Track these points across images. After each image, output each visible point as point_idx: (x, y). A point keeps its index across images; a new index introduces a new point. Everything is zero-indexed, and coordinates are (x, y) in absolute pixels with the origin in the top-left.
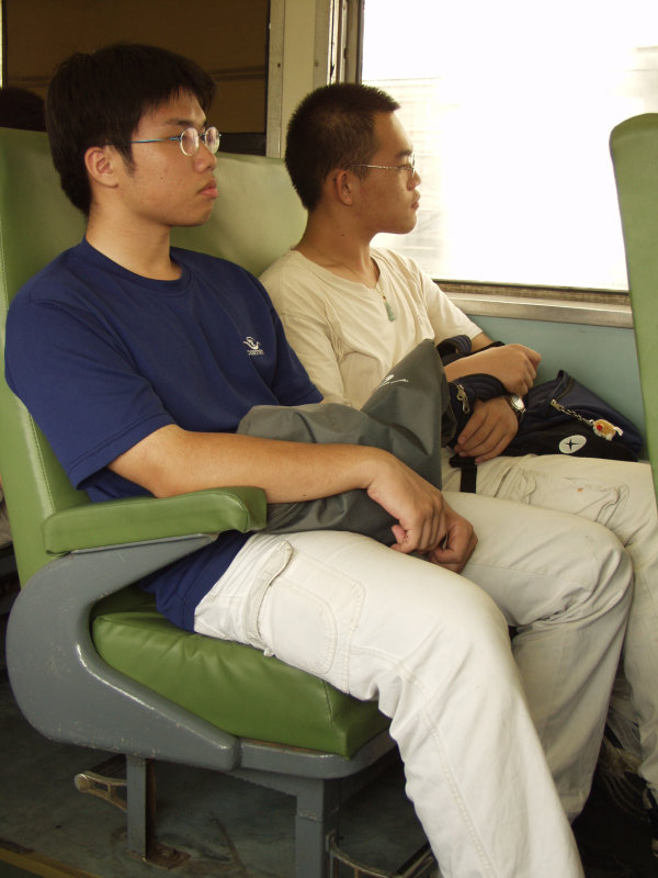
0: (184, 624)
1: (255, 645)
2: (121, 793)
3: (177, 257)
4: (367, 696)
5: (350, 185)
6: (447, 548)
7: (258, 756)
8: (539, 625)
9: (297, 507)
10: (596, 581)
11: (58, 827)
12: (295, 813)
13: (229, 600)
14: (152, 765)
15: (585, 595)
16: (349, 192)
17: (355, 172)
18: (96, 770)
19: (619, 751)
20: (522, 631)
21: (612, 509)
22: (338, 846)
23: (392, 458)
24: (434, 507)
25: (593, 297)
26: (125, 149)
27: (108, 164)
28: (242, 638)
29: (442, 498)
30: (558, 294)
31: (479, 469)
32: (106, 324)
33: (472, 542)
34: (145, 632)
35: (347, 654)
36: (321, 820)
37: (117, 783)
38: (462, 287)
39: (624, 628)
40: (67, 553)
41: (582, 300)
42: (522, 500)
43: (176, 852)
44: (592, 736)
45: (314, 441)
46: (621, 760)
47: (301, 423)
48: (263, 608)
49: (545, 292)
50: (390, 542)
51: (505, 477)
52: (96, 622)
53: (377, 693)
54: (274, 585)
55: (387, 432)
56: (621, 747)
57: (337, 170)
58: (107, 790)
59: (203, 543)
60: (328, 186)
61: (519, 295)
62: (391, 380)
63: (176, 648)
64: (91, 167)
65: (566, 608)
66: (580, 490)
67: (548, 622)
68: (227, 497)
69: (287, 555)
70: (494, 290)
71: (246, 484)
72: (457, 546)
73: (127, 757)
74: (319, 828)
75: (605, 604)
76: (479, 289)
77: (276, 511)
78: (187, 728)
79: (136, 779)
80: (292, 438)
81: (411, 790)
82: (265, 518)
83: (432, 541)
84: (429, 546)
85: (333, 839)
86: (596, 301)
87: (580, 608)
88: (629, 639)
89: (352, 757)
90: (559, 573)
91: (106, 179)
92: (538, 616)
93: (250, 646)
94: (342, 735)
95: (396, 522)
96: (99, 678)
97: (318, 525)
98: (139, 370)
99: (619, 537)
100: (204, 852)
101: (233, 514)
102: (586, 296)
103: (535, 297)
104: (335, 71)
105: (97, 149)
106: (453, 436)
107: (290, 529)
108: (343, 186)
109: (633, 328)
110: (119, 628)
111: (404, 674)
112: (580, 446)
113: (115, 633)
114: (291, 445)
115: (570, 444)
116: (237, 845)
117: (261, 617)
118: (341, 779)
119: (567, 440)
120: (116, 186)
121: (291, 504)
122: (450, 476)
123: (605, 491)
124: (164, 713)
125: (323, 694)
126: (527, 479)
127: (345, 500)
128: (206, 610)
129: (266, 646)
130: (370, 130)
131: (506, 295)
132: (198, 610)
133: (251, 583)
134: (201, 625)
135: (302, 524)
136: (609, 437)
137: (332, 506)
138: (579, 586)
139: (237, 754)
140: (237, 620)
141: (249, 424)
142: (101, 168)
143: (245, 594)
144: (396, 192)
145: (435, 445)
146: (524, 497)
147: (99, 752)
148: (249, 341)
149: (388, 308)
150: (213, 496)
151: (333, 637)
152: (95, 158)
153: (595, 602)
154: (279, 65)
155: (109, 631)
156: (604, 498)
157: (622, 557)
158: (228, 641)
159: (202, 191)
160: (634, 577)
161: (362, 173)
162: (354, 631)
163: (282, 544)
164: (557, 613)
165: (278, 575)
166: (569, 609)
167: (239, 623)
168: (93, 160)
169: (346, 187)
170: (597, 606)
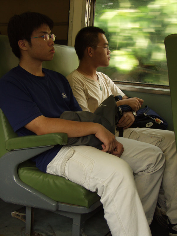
0: (44, 170)
1: (63, 176)
2: (24, 217)
3: (44, 71)
4: (94, 191)
6: (116, 151)
7: (63, 207)
8: (140, 173)
9: (76, 139)
10: (156, 162)
11: (6, 227)
12: (73, 223)
13: (56, 164)
14: (33, 209)
15: (153, 165)
17: (93, 48)
18: (17, 211)
19: (160, 209)
20: (135, 175)
21: (160, 142)
22: (84, 232)
24: (113, 140)
26: (29, 40)
28: (60, 174)
29: (115, 137)
31: (124, 131)
33: (123, 150)
34: (33, 172)
35: (89, 179)
36: (80, 225)
37: (23, 215)
38: (120, 83)
39: (162, 176)
40: (12, 150)
43: (39, 234)
44: (154, 204)
46: (161, 211)
47: (77, 116)
48: (66, 166)
50: (101, 149)
51: (131, 133)
52: (19, 170)
53: (97, 190)
54: (69, 160)
55: (101, 119)
56: (161, 208)
57: (88, 47)
58: (20, 216)
59: (50, 148)
62: (102, 105)
63: (41, 177)
64: (20, 45)
66: (151, 137)
67: (142, 172)
68: (57, 136)
70: (128, 84)
71: (62, 132)
72: (119, 150)
73: (26, 207)
74: (79, 227)
75: (158, 168)
76: (124, 83)
77: (70, 140)
78: (44, 199)
79: (28, 213)
80: (75, 120)
81: (106, 216)
82: (67, 142)
83: (112, 149)
84: (111, 150)
85: (83, 231)
86: (156, 87)
87: (151, 169)
89: (89, 207)
90: (146, 159)
91: (24, 48)
92: (140, 171)
93: (62, 177)
94: (87, 201)
95: (103, 143)
96: (19, 185)
97: (81, 144)
98: (34, 101)
99: (162, 150)
100: (46, 234)
101: (58, 140)
102: (153, 86)
104: (87, 24)
105: (21, 40)
106: (117, 121)
107: (73, 145)
110: (25, 171)
111: (105, 184)
112: (151, 125)
113: (24, 173)
114: (75, 122)
115: (149, 125)
116: (55, 232)
117: (65, 168)
118: (86, 214)
119: (148, 124)
120: (27, 50)
121: (74, 138)
122: (116, 132)
123: (158, 137)
124: (37, 195)
125: (82, 190)
126: (137, 134)
127: (89, 137)
128: (50, 167)
129: (66, 177)
131: (131, 85)
132: (48, 166)
133: (63, 159)
134: (49, 171)
135: (77, 143)
136: (159, 123)
137: (85, 139)
139: (57, 206)
140: (58, 169)
141: (63, 116)
143: (61, 162)
144: (104, 55)
145: (113, 123)
146: (136, 139)
147: (19, 205)
148: (63, 94)
149: (100, 87)
150: (53, 135)
151: (85, 174)
152: (21, 43)
153: (155, 167)
154: (72, 22)
155: (23, 172)
156: (158, 140)
157: (163, 155)
158: (56, 175)
159: (50, 51)
160: (166, 161)
161: (95, 48)
162: (91, 173)
163: (72, 149)
164: (145, 170)
165: (70, 157)
166: (148, 169)
167: (59, 170)
168: (20, 43)
169: (91, 52)
170: (156, 169)
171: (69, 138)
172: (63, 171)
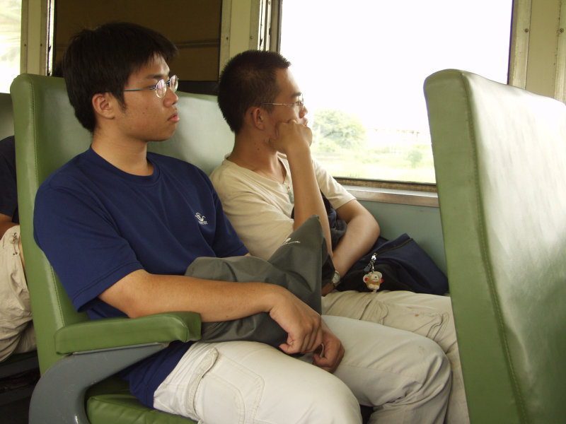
0: (147, 403)
1: (192, 417)
5: (261, 117)
8: (388, 406)
9: (223, 325)
10: (425, 377)
13: (176, 387)
15: (418, 386)
16: (262, 121)
17: (265, 108)
20: (377, 410)
21: (438, 328)
23: (287, 292)
24: (313, 326)
25: (428, 188)
26: (119, 95)
27: (108, 104)
28: (184, 413)
29: (320, 320)
30: (405, 186)
32: (100, 203)
33: (341, 353)
34: (121, 408)
39: (445, 410)
40: (70, 354)
41: (422, 190)
42: (378, 322)
45: (236, 280)
47: (227, 268)
48: (197, 393)
49: (397, 185)
51: (367, 306)
52: (89, 401)
54: (205, 377)
55: (285, 275)
57: (253, 108)
59: (159, 349)
60: (248, 118)
61: (380, 187)
62: (289, 242)
63: (141, 420)
64: (96, 105)
65: (406, 395)
66: (417, 315)
67: (393, 404)
68: (175, 319)
69: (213, 358)
70: (364, 183)
71: (188, 310)
72: (330, 355)
75: (433, 392)
76: (355, 183)
77: (209, 328)
80: (221, 279)
82: (200, 333)
87: (415, 395)
88: (449, 416)
90: (400, 371)
91: (107, 113)
92: (387, 400)
93: (189, 419)
97: (236, 337)
98: (122, 234)
99: (442, 347)
101: (178, 331)
102: (424, 188)
103: (391, 188)
104: (263, 43)
105: (100, 95)
107: (218, 339)
108: (257, 117)
109: (440, 208)
110: (104, 405)
113: (102, 408)
114: (219, 283)
117: (196, 399)
120: (113, 118)
123: (433, 316)
126: (381, 308)
127: (255, 320)
128: (161, 393)
129: (199, 419)
130: (273, 80)
132: (156, 393)
133: (191, 376)
134: (159, 403)
135: (225, 336)
137: (246, 324)
138: (413, 380)
141: (193, 269)
142: (103, 106)
143: (187, 383)
145: (317, 284)
146: (380, 320)
148: (198, 216)
150: (165, 317)
151: (242, 413)
152: (99, 101)
153: (425, 391)
154: (227, 38)
155: (97, 407)
156: (432, 321)
157: (444, 360)
158: (176, 415)
159: (169, 119)
160: (452, 374)
161: (270, 109)
162: (256, 410)
163: (212, 349)
164: (399, 398)
165: (208, 371)
166: (408, 396)
167: (182, 402)
168: (97, 101)
169: (260, 118)
170: (426, 394)
171: (204, 325)
172: (192, 406)
